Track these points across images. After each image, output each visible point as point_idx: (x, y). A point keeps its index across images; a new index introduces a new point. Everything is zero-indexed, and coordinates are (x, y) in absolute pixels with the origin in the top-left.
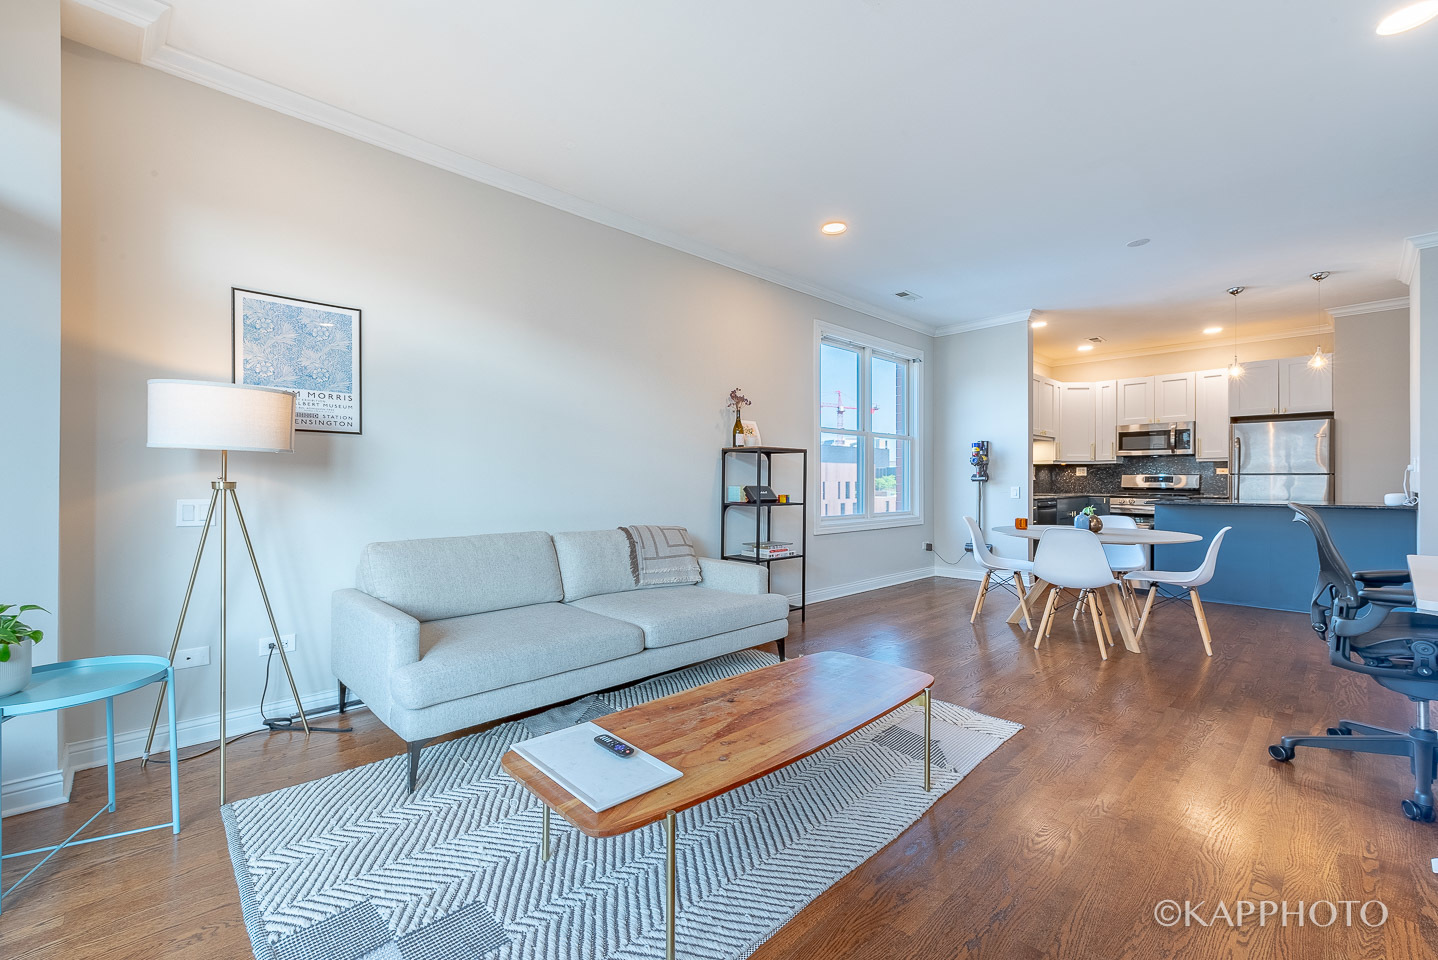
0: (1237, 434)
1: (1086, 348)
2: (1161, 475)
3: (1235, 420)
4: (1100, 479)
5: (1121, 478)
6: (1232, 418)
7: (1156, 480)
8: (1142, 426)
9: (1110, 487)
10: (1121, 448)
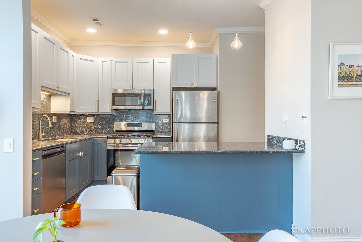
0: (177, 97)
1: (92, 30)
2: (136, 122)
3: (174, 89)
4: (102, 125)
5: (114, 124)
6: (173, 88)
7: (133, 125)
8: (124, 90)
9: (108, 130)
10: (114, 104)
